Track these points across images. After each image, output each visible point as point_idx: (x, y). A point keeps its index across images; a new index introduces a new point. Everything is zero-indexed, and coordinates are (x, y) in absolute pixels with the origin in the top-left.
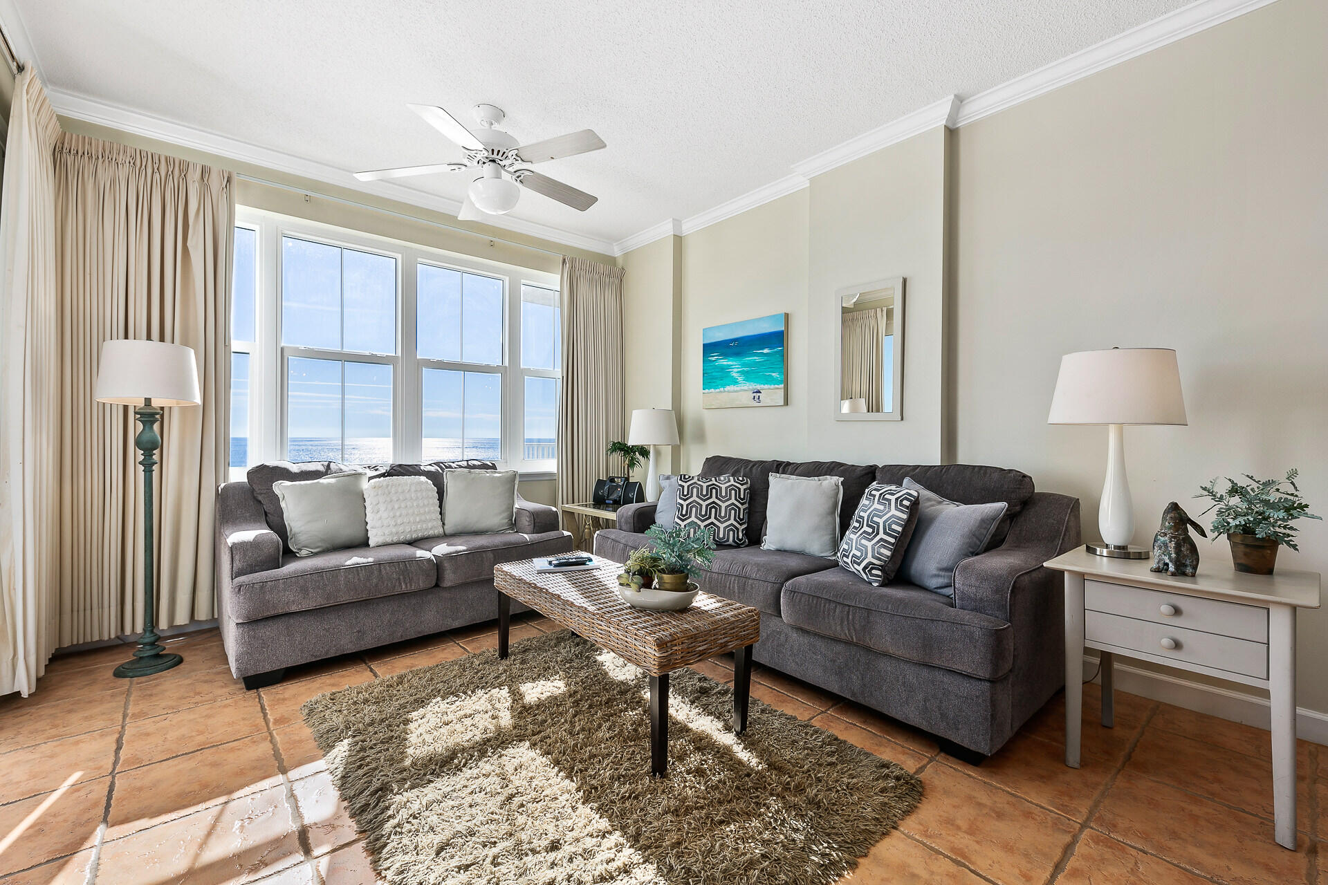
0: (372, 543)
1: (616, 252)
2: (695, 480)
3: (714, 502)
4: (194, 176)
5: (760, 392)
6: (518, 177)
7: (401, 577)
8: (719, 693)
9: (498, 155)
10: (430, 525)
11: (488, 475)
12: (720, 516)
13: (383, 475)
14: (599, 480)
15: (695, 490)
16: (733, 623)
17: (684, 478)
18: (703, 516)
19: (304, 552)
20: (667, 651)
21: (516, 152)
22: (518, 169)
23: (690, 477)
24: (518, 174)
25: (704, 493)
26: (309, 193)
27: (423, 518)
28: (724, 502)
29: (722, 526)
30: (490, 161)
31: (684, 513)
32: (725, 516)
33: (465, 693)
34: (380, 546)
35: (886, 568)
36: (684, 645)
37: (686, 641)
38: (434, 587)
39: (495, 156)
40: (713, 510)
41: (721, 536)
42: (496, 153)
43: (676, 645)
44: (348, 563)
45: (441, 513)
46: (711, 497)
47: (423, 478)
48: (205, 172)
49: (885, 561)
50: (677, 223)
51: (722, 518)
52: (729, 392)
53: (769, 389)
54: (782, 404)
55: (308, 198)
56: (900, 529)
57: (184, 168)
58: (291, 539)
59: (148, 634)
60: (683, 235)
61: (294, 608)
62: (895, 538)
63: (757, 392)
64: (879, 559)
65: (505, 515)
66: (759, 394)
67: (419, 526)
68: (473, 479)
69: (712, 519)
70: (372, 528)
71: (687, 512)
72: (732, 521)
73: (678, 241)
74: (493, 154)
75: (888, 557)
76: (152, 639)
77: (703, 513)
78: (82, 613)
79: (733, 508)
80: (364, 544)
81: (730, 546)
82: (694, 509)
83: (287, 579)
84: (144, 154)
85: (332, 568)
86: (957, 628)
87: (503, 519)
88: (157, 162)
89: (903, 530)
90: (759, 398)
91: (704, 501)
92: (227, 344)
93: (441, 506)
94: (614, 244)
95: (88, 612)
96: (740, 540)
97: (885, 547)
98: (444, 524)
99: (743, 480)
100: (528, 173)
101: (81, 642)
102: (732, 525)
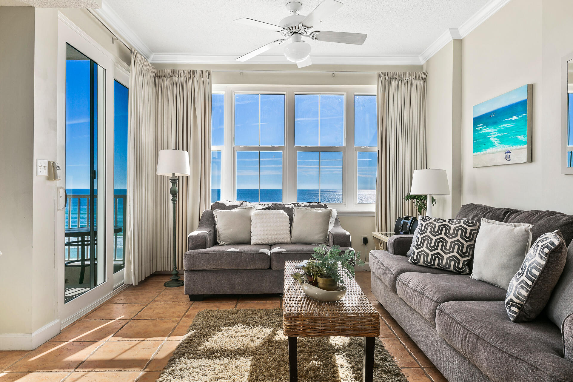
0: (251, 243)
1: (421, 61)
2: (432, 220)
3: (442, 238)
4: (197, 75)
5: (510, 152)
6: (313, 37)
7: (251, 261)
8: (385, 371)
9: (295, 29)
10: (283, 236)
11: (315, 211)
12: (445, 248)
13: (266, 209)
14: (399, 218)
15: (430, 228)
16: (351, 317)
17: (425, 219)
18: (432, 247)
19: (222, 243)
20: (291, 323)
21: (301, 24)
22: (311, 32)
23: (429, 218)
24: (312, 35)
25: (436, 230)
26: (242, 71)
27: (279, 232)
28: (450, 238)
29: (446, 257)
30: (294, 33)
31: (419, 243)
32: (450, 249)
33: (253, 326)
34: (256, 245)
35: (525, 307)
36: (305, 322)
37: (307, 320)
38: (268, 269)
39: (294, 30)
40: (441, 244)
41: (444, 263)
42: (294, 28)
43: (299, 321)
44: (229, 250)
45: (290, 231)
46: (441, 234)
47: (282, 211)
48: (201, 72)
49: (523, 301)
50: (454, 30)
51: (447, 250)
52: (489, 153)
53: (517, 149)
54: (525, 161)
55: (241, 74)
56: (537, 273)
57: (194, 72)
58: (218, 236)
59: (174, 270)
60: (462, 38)
61: (205, 268)
62: (533, 281)
63: (508, 153)
64: (518, 298)
65: (322, 235)
66: (509, 154)
67: (276, 237)
68: (307, 213)
69: (439, 250)
70: (253, 235)
71: (421, 243)
72: (455, 253)
73: (459, 43)
74: (293, 29)
75: (525, 297)
76: (176, 273)
77: (432, 245)
78: (163, 259)
79: (457, 244)
80: (248, 243)
81: (451, 272)
82: (426, 242)
83: (203, 254)
84: (181, 71)
85: (221, 251)
86: (532, 371)
87: (320, 237)
88: (185, 73)
89: (540, 275)
90: (509, 158)
91: (435, 236)
92: (209, 148)
93: (290, 227)
94: (419, 56)
95: (164, 259)
96: (460, 269)
97: (523, 288)
98: (291, 237)
99: (472, 222)
100: (316, 33)
101: (162, 270)
102: (454, 256)
